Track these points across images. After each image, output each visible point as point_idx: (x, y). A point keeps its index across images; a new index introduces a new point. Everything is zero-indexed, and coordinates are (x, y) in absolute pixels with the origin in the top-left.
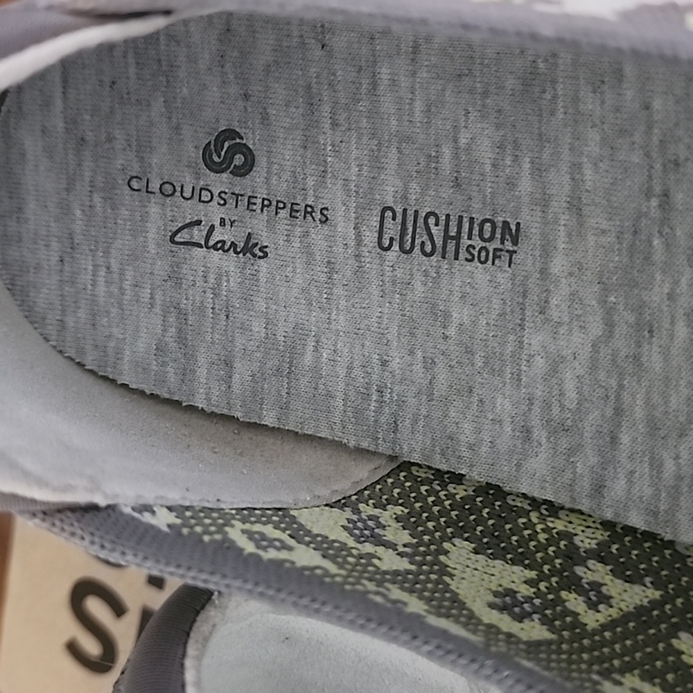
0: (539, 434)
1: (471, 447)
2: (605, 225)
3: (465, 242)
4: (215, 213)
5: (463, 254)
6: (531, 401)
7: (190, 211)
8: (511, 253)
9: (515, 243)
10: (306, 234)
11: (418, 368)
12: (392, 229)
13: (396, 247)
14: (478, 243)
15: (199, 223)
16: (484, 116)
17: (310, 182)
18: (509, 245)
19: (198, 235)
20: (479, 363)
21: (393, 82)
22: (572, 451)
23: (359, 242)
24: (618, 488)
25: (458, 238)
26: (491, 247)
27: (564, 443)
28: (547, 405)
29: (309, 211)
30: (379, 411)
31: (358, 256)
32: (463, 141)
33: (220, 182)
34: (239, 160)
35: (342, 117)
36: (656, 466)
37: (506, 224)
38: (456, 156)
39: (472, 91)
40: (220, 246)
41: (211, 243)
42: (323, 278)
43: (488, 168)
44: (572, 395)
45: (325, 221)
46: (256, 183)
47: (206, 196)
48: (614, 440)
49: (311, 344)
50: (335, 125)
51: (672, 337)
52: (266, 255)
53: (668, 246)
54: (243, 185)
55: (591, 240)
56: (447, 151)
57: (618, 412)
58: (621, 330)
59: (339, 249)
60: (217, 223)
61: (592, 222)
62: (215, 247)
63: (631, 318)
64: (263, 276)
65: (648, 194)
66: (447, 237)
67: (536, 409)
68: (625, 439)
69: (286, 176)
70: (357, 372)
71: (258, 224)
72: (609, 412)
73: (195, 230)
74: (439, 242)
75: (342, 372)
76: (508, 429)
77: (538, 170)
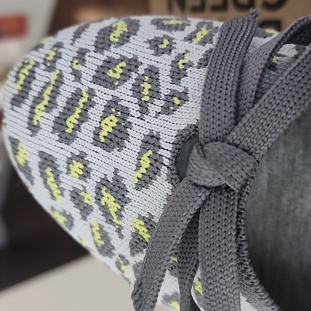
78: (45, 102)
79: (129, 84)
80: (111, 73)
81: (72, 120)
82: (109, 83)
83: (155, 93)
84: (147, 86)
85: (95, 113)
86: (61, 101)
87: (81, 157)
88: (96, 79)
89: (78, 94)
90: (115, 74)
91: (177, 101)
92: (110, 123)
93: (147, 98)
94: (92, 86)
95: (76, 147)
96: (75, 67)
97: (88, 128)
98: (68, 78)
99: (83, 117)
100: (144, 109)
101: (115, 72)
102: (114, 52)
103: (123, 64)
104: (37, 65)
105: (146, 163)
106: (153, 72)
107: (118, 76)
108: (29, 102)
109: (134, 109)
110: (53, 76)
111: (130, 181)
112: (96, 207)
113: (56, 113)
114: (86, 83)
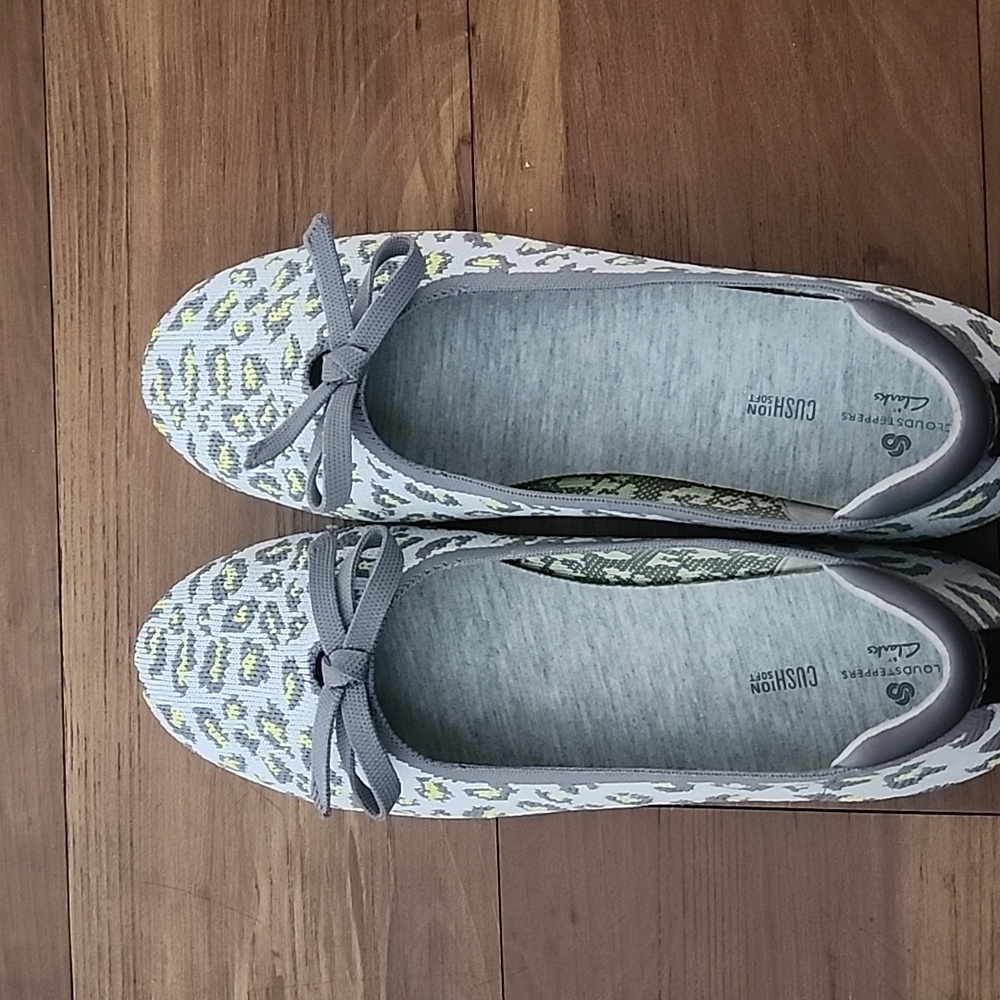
0: (715, 609)
1: (740, 593)
2: (718, 702)
3: (774, 679)
4: (901, 663)
5: (774, 674)
6: (722, 621)
7: (913, 661)
8: (752, 680)
9: (752, 685)
10: (851, 664)
11: (776, 619)
12: (810, 677)
13: (805, 669)
14: (769, 681)
15: (908, 656)
16: (782, 735)
17: (856, 689)
18: (755, 683)
19: (906, 650)
20: (751, 630)
21: (826, 741)
22: (700, 606)
23: (824, 667)
24: (677, 598)
25: (778, 681)
26: (762, 680)
27: (703, 609)
28: (715, 621)
29: (853, 675)
30: (787, 594)
31: (823, 660)
32: (788, 723)
33: (902, 679)
34: (895, 691)
35: (848, 722)
36: (666, 613)
37: (759, 691)
38: (790, 715)
39: (789, 745)
40: (893, 647)
41: (898, 648)
42: (836, 646)
43: (774, 714)
44: (707, 628)
45: (844, 672)
46: (883, 683)
47: (908, 670)
48: (685, 618)
49: (832, 613)
50: (851, 718)
51: (678, 665)
52: (869, 649)
53: (691, 700)
54: (891, 680)
55: (721, 694)
56: (794, 716)
57: (687, 629)
58: (698, 662)
59: (832, 661)
60: (898, 658)
61: (724, 701)
62: (896, 646)
63: (695, 667)
64: (867, 638)
65: (704, 717)
66: (783, 679)
67: (719, 619)
68: (681, 619)
69: (869, 689)
70: (805, 608)
71: (876, 663)
72: (691, 628)
73: (908, 652)
74: (786, 677)
75: (812, 606)
76: (728, 607)
77: (752, 717)
78: (185, 662)
79: (256, 623)
80: (236, 619)
81: (215, 670)
82: (239, 628)
83: (280, 625)
84: (271, 621)
85: (234, 657)
86: (200, 657)
87: (234, 700)
88: (225, 628)
89: (213, 646)
90: (240, 617)
91: (299, 626)
92: (250, 661)
93: (274, 631)
94: (224, 635)
95: (225, 693)
96: (202, 623)
97: (231, 673)
98: (199, 634)
99: (225, 665)
100: (275, 641)
101: (239, 617)
102: (233, 600)
103: (245, 608)
104: (164, 631)
105: (291, 684)
106: (271, 606)
107: (244, 620)
108: (169, 667)
109: (266, 643)
110: (185, 637)
111: (283, 705)
112: (262, 738)
113: (197, 668)
114: (217, 634)
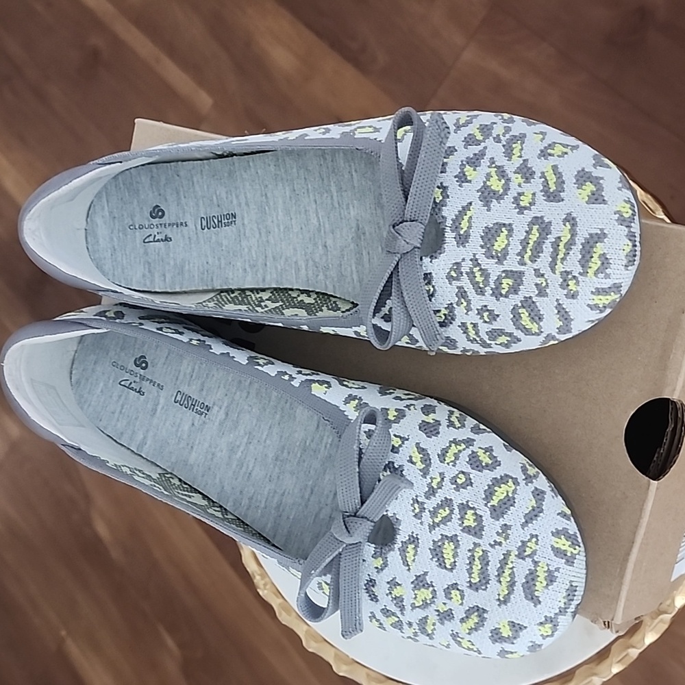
0: (248, 269)
1: (232, 279)
2: (254, 207)
3: (223, 221)
4: (155, 231)
5: (223, 225)
6: (245, 261)
7: (148, 232)
8: (235, 221)
9: (235, 218)
10: (182, 231)
11: (217, 261)
12: (204, 223)
13: (206, 228)
14: (226, 221)
15: (151, 235)
16: (221, 185)
17: (181, 215)
18: (234, 219)
19: (151, 239)
20: (231, 255)
21: (198, 182)
22: (256, 271)
23: (196, 228)
24: (268, 277)
25: (221, 221)
26: (230, 221)
27: (254, 270)
28: (249, 261)
29: (182, 224)
30: (207, 277)
31: (197, 234)
32: (218, 193)
33: (157, 220)
34: (160, 214)
35: (186, 195)
36: (276, 268)
37: (232, 214)
38: (217, 198)
39: (217, 179)
40: (158, 241)
41: (156, 239)
42: (188, 243)
43: (225, 199)
44: (254, 256)
45: (186, 225)
46: (166, 220)
47: (152, 226)
48: (266, 265)
49: (187, 263)
50: (185, 197)
51: (274, 232)
52: (171, 240)
53: (269, 208)
54: (162, 221)
55: (252, 212)
56: (215, 198)
57: (266, 257)
58: (263, 234)
59: (191, 233)
60: (156, 234)
61: (251, 207)
62: (157, 241)
63: (264, 230)
64: (171, 246)
65: (262, 196)
66: (218, 221)
67: (247, 263)
68: (268, 263)
69: (174, 215)
70: (201, 267)
71: (168, 232)
72: (264, 258)
73: (150, 237)
74: (217, 223)
75: (196, 268)
76: (241, 270)
77: (237, 197)
78: (562, 245)
79: (493, 278)
80: (510, 282)
81: (534, 236)
82: (509, 274)
83: (471, 274)
84: (479, 279)
85: (515, 247)
86: (547, 248)
87: (521, 210)
88: (521, 273)
89: (533, 259)
90: (507, 283)
91: (453, 274)
92: (500, 244)
93: (476, 270)
94: (522, 268)
95: (528, 216)
96: (543, 280)
97: (519, 234)
98: (546, 270)
99: (524, 243)
100: (475, 260)
101: (508, 284)
102: (516, 299)
103: (504, 292)
104: (584, 273)
105: (465, 224)
106: (481, 292)
107: (504, 281)
108: (580, 240)
109: (483, 260)
110: (560, 267)
111: (478, 205)
113: (551, 238)
114: (529, 270)
